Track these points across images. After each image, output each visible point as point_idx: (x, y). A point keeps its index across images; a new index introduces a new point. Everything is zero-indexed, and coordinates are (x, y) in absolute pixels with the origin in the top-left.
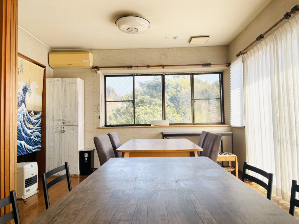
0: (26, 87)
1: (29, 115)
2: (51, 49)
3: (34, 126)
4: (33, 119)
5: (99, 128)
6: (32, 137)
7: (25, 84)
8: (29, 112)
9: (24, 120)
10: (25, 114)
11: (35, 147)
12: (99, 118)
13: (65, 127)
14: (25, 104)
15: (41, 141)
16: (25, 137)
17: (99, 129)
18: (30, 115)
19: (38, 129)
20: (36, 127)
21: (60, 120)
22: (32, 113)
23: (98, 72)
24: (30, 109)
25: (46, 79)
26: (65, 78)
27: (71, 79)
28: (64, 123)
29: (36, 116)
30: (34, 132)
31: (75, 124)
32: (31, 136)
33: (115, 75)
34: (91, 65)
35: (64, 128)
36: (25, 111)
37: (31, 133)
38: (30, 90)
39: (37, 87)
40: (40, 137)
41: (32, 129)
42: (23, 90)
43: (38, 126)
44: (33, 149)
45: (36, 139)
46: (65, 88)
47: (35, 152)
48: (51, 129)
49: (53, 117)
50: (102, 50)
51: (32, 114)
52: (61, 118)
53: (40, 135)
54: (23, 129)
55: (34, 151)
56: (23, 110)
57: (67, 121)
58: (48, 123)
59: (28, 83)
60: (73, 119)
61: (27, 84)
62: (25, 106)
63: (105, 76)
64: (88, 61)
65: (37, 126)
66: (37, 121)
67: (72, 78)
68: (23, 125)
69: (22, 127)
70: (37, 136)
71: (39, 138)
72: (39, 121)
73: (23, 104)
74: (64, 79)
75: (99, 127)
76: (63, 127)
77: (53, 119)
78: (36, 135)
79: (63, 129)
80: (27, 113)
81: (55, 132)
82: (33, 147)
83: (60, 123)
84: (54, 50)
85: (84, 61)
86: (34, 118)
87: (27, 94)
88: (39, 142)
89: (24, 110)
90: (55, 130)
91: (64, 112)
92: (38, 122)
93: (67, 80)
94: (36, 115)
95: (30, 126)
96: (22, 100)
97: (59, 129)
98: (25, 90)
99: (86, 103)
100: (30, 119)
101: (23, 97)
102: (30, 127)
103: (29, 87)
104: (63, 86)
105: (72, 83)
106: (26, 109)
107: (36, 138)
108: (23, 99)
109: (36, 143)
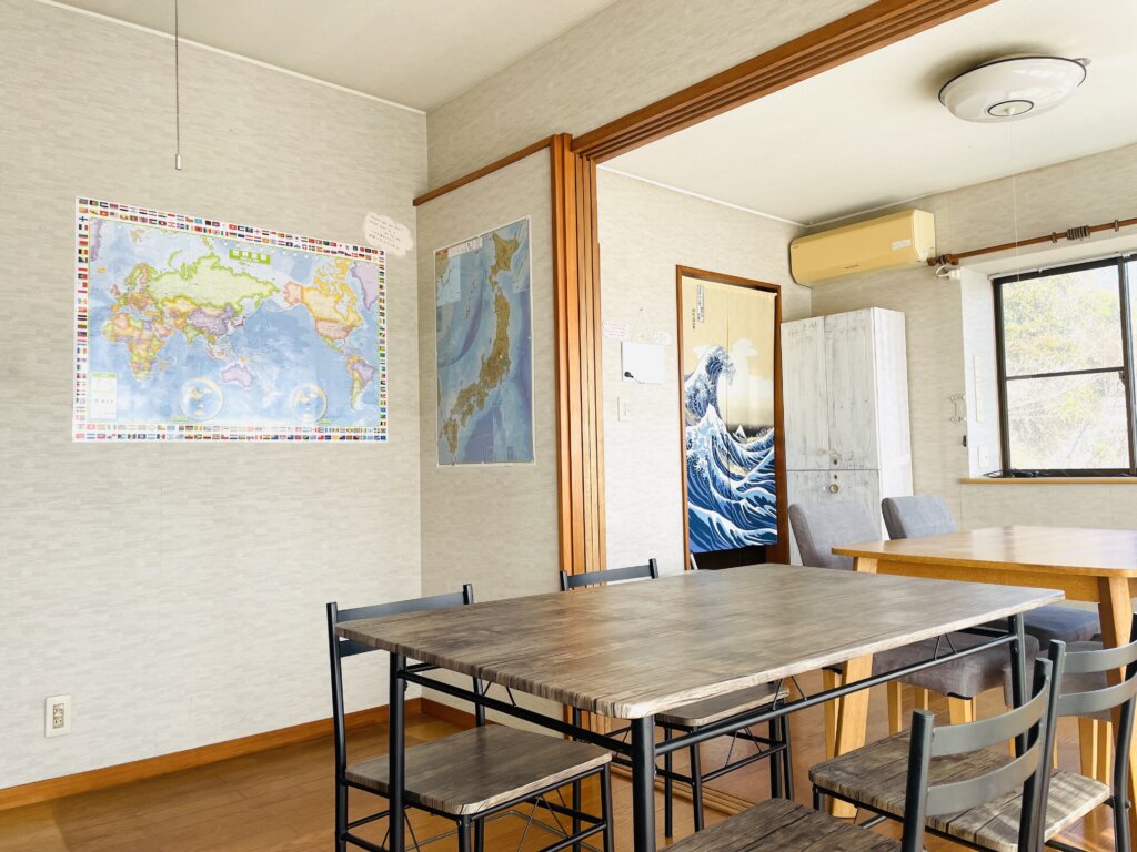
0: (716, 359)
1: (730, 438)
2: (799, 227)
3: (747, 471)
4: (743, 449)
5: (964, 482)
6: (743, 503)
7: (714, 349)
8: (732, 430)
9: (715, 454)
10: (719, 436)
11: (752, 532)
12: (965, 445)
13: (838, 473)
14: (715, 405)
15: (775, 516)
16: (719, 501)
17: (964, 486)
18: (735, 439)
19: (761, 479)
20: (754, 472)
21: (824, 452)
22: (740, 430)
23: (952, 274)
24: (733, 421)
25: (782, 325)
26: (834, 316)
27: (852, 315)
28: (835, 462)
29: (751, 439)
30: (748, 486)
31: (868, 465)
32: (740, 499)
33: (1035, 270)
34: (923, 256)
35: (836, 477)
36: (719, 428)
37: (738, 489)
38: (731, 365)
39: (754, 353)
40: (770, 503)
41: (741, 478)
42: (708, 367)
43: (760, 471)
44: (745, 537)
45: (757, 509)
46: (834, 347)
47: (753, 546)
48: (801, 479)
49: (805, 441)
50: (966, 188)
51: (738, 435)
52: (825, 446)
53: (771, 497)
54: (714, 479)
55: (749, 543)
56: (710, 425)
57: (844, 456)
58: (791, 461)
59: (724, 345)
60: (863, 448)
61: (720, 349)
62: (717, 411)
63: (997, 284)
64: (907, 242)
65: (756, 468)
66: (758, 454)
67: (854, 312)
68: (712, 466)
69: (711, 472)
70: (762, 502)
71: (768, 507)
72: (765, 456)
73: (710, 408)
74: (831, 319)
75: (964, 477)
76: (832, 474)
77: (805, 447)
78: (756, 498)
79: (833, 481)
80: (725, 432)
81: (812, 490)
82: (747, 533)
83: (825, 462)
84: (810, 229)
85: (896, 245)
86: (746, 446)
87: (722, 378)
88: (768, 518)
89: (716, 426)
90: (811, 484)
91: (834, 425)
92: (761, 459)
93: (840, 320)
94: (754, 436)
95: (736, 469)
96: (706, 395)
97: (823, 481)
98: (714, 367)
99: (914, 390)
100: (734, 448)
101: (710, 386)
102: (737, 474)
103: (727, 358)
104: (830, 342)
105: (855, 329)
106: (720, 422)
107: (755, 506)
108: (708, 393)
109: (755, 522)
